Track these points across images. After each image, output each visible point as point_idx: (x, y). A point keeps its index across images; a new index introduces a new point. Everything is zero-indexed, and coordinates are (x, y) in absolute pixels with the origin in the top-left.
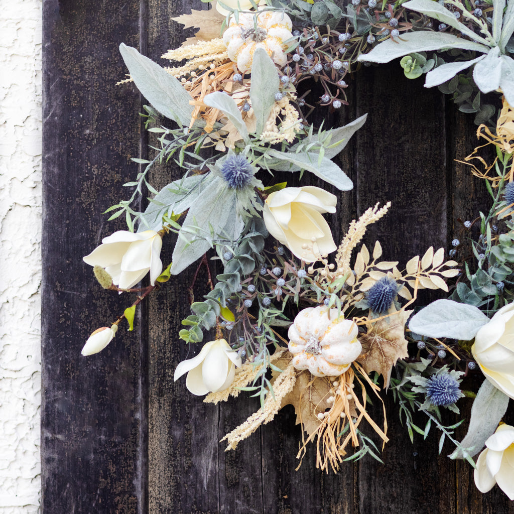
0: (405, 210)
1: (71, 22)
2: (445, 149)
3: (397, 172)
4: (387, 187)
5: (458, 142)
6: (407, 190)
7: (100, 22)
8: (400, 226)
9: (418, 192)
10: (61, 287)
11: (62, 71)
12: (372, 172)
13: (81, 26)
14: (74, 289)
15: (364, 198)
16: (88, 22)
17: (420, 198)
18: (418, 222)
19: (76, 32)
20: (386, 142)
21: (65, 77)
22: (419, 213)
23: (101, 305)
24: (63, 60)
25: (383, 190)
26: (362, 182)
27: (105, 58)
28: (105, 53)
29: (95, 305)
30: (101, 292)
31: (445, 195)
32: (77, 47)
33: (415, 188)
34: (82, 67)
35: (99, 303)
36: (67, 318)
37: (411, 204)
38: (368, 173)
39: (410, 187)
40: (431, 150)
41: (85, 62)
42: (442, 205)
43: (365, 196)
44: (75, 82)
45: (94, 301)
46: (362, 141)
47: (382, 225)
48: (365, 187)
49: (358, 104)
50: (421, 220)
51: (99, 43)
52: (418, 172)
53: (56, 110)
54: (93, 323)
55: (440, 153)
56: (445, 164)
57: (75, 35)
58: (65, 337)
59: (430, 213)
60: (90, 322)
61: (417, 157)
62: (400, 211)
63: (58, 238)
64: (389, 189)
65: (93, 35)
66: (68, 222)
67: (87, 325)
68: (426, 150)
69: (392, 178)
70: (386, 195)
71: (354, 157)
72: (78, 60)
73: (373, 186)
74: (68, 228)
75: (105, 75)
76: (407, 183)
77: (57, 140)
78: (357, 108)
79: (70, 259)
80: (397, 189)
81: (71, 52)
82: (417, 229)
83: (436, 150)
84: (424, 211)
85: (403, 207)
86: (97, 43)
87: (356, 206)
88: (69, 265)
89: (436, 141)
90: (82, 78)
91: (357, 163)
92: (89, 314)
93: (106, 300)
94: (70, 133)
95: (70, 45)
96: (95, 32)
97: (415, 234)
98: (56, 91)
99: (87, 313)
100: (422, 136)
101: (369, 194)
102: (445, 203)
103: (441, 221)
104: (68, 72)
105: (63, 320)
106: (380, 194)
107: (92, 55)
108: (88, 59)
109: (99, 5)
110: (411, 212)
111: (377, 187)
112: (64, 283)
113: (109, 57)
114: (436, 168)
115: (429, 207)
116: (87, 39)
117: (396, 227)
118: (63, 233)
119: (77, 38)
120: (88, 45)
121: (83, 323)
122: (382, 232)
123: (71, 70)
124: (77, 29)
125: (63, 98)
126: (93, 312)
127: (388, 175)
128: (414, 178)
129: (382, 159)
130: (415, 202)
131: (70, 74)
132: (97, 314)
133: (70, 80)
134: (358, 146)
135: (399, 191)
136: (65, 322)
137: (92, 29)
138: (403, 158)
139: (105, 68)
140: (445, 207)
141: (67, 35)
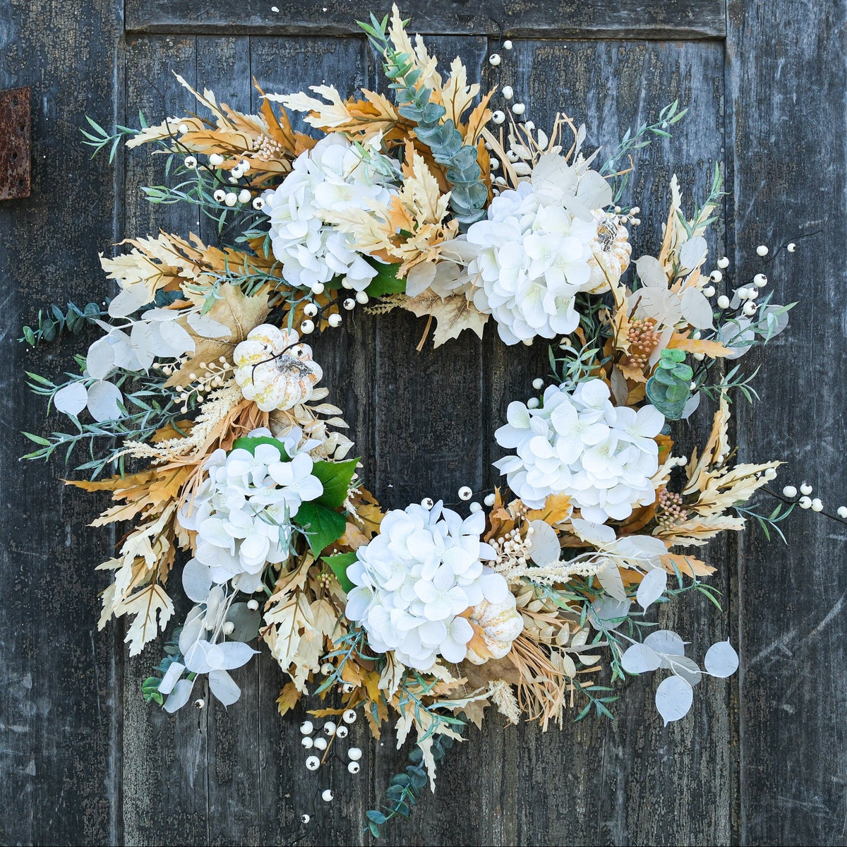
0: (434, 455)
1: (29, 222)
2: (481, 382)
3: (423, 409)
4: (412, 427)
5: (496, 374)
6: (436, 431)
7: (65, 224)
8: (427, 474)
9: (449, 433)
10: (17, 547)
11: (18, 283)
12: (394, 408)
13: (42, 227)
14: (32, 549)
15: (384, 439)
16: (50, 222)
17: (451, 441)
18: (449, 469)
19: (35, 235)
20: (411, 372)
21: (22, 290)
22: (451, 459)
23: (65, 569)
24: (20, 269)
25: (407, 430)
26: (382, 421)
27: (72, 267)
28: (71, 262)
29: (58, 568)
30: (65, 553)
31: (481, 437)
32: (37, 253)
33: (445, 428)
34: (42, 278)
35: (63, 567)
36: (25, 585)
37: (440, 447)
38: (389, 410)
39: (440, 427)
40: (464, 382)
41: (47, 272)
42: (477, 449)
43: (385, 437)
44: (34, 296)
45: (57, 564)
46: (382, 371)
47: (406, 472)
48: (386, 426)
49: (378, 326)
50: (452, 467)
51: (64, 249)
52: (450, 409)
53: (10, 331)
54: (56, 591)
55: (475, 386)
56: (481, 400)
57: (35, 239)
58: (22, 608)
59: (463, 459)
60: (53, 590)
61: (448, 391)
62: (427, 456)
63: (13, 488)
64: (414, 429)
65: (57, 238)
66: (25, 467)
67: (48, 594)
68: (459, 382)
69: (418, 416)
70: (410, 437)
71: (373, 390)
72: (39, 270)
73: (395, 426)
74: (25, 474)
75: (71, 288)
76: (436, 422)
77: (12, 367)
78: (377, 331)
79: (29, 514)
80: (424, 429)
81: (30, 259)
82: (447, 478)
83: (472, 382)
84: (457, 456)
85: (430, 452)
86: (62, 249)
87: (374, 449)
88: (26, 519)
89: (471, 372)
90: (43, 292)
91: (377, 397)
92: (52, 579)
93: (72, 563)
94: (28, 359)
95: (29, 250)
96: (59, 236)
97: (444, 484)
98: (11, 307)
99: (48, 579)
100: (455, 365)
101: (390, 436)
102: (481, 446)
103: (476, 468)
104: (25, 284)
105: (18, 588)
106: (404, 435)
107: (55, 264)
108: (51, 268)
109: (64, 202)
110: (441, 457)
111: (400, 427)
112: (21, 542)
113: (76, 266)
114: (471, 404)
115: (462, 451)
116: (49, 244)
117: (422, 475)
118: (19, 481)
119: (36, 242)
120: (51, 251)
121: (44, 590)
122: (405, 481)
123: (29, 282)
124: (37, 231)
125: (20, 316)
126: (56, 577)
127: (413, 413)
128: (444, 416)
129: (406, 393)
130: (446, 445)
131: (28, 286)
132: (60, 580)
133: (28, 294)
134: (377, 377)
135: (426, 432)
136: (22, 590)
137: (55, 232)
138: (431, 392)
139: (72, 280)
140: (480, 452)
141: (24, 239)
